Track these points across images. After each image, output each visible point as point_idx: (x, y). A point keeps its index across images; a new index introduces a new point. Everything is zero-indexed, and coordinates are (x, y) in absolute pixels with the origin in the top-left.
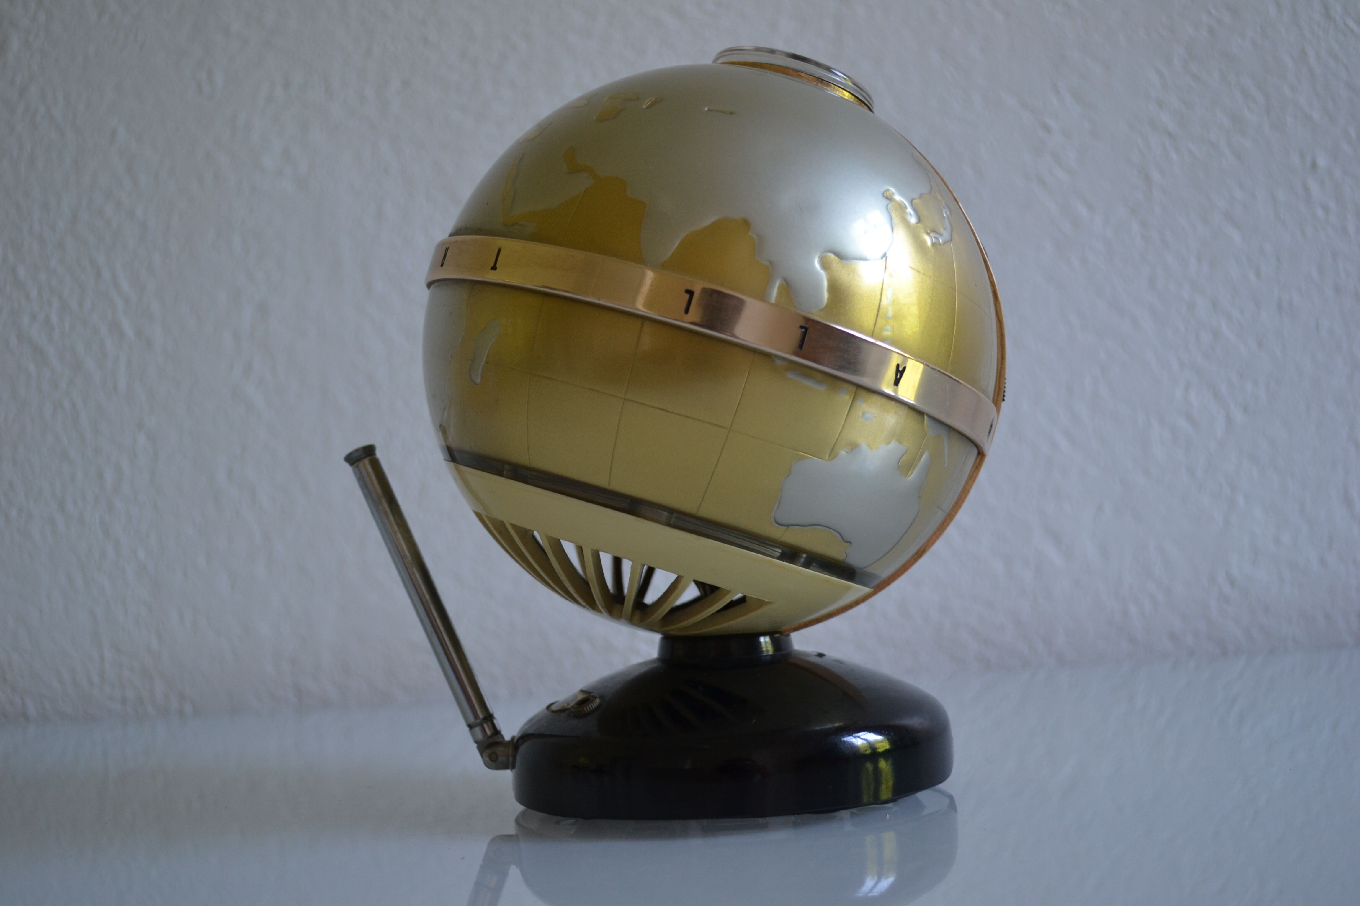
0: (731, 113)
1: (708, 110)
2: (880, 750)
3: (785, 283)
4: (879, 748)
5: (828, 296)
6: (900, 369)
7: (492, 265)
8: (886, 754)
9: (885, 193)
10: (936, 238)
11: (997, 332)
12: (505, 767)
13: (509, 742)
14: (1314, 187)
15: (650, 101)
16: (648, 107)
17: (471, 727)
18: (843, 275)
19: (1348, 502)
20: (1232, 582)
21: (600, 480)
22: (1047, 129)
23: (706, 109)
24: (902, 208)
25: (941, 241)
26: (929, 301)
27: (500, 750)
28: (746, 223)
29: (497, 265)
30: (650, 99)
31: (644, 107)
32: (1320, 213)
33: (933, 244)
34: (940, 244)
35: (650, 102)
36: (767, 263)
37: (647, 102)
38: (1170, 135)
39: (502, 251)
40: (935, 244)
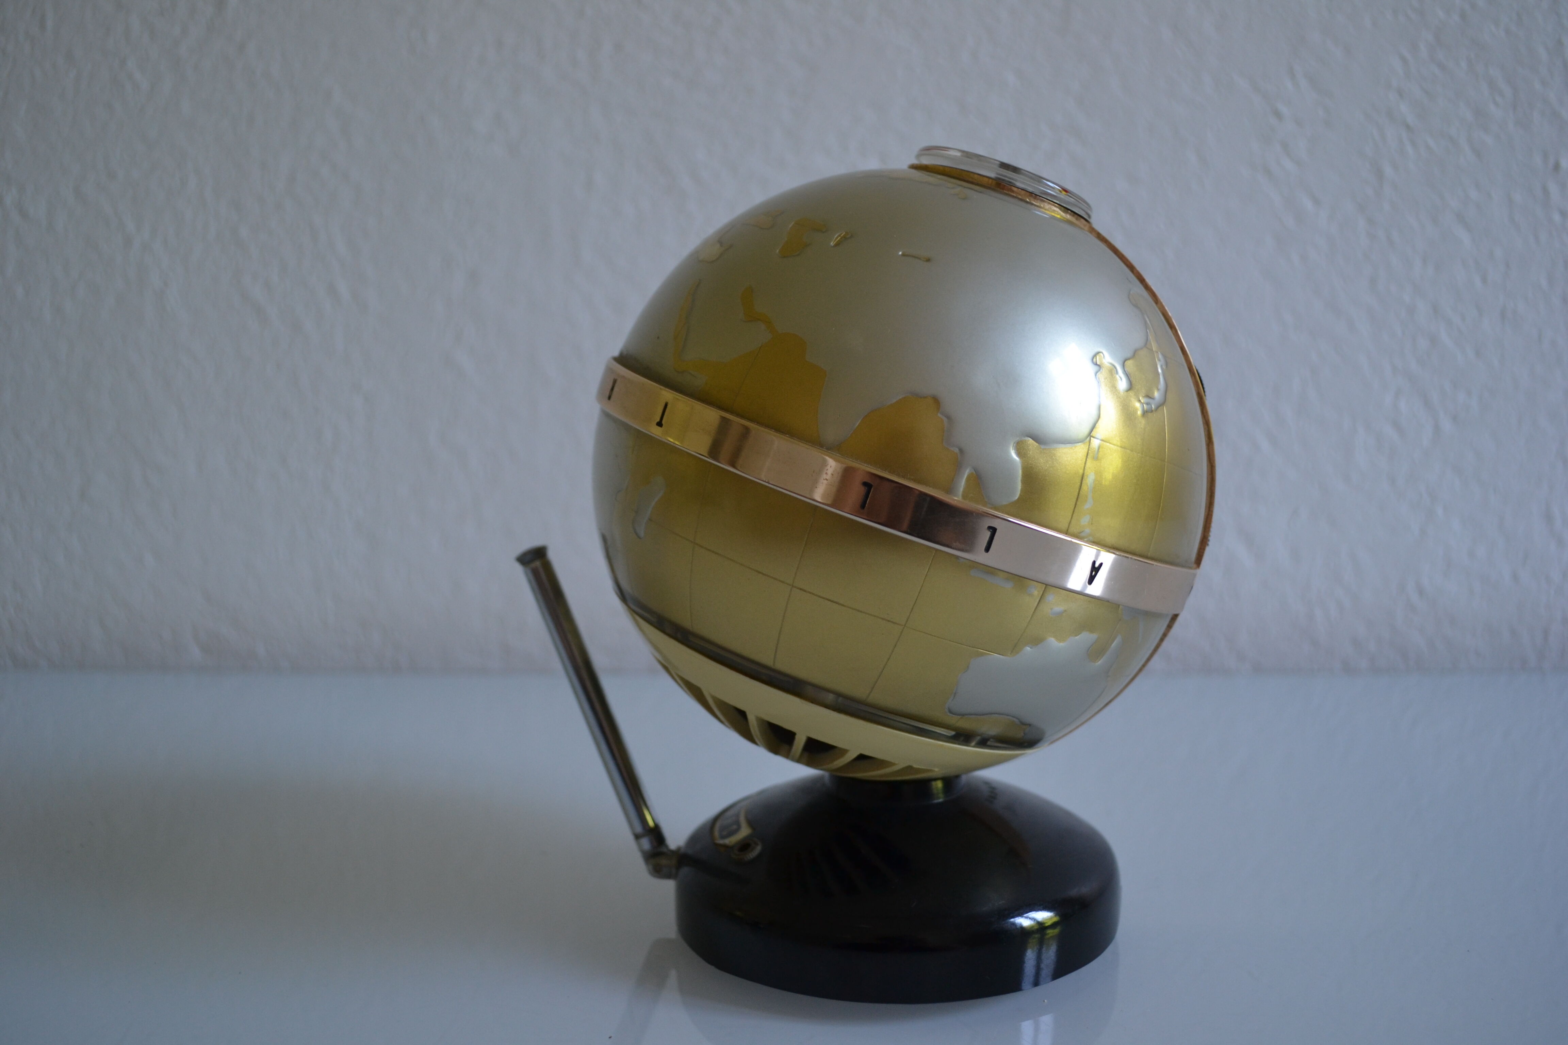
0: (928, 260)
1: (903, 255)
2: (1047, 925)
3: (975, 473)
4: (1046, 923)
5: (1021, 486)
6: (1097, 565)
7: (658, 420)
8: (1054, 925)
9: (1094, 360)
10: (1147, 404)
11: (1207, 475)
12: (668, 876)
13: (672, 852)
14: (1553, 188)
15: (839, 236)
16: (837, 245)
17: (637, 837)
18: (1041, 462)
19: (1548, 518)
20: (1421, 592)
21: (766, 658)
22: (1278, 115)
23: (900, 253)
24: (1112, 371)
25: (1153, 407)
26: (1135, 481)
27: (664, 861)
28: (936, 401)
29: (663, 422)
30: (838, 234)
31: (832, 244)
32: (1557, 217)
33: (1145, 413)
34: (1152, 411)
35: (839, 238)
36: (957, 450)
37: (836, 236)
38: (1408, 127)
39: (669, 406)
40: (1147, 412)
